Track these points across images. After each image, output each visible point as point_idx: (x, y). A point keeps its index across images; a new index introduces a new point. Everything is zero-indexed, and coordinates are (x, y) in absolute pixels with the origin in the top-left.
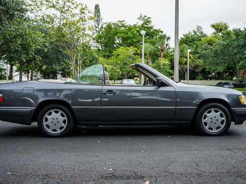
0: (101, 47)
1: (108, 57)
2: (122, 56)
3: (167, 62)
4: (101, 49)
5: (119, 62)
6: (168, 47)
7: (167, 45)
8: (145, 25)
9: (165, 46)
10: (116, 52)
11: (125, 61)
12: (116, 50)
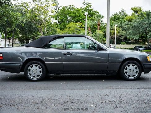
0: (58, 22)
1: (63, 29)
2: (72, 29)
3: (102, 33)
4: (58, 23)
5: (70, 33)
6: (102, 23)
7: (102, 21)
8: (87, 8)
9: (100, 22)
10: (68, 26)
11: (74, 32)
12: (68, 25)
